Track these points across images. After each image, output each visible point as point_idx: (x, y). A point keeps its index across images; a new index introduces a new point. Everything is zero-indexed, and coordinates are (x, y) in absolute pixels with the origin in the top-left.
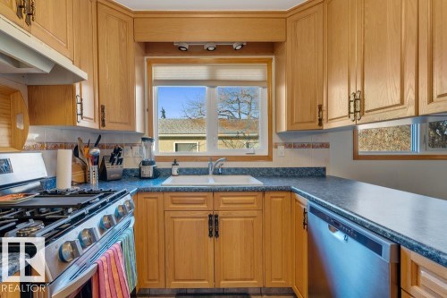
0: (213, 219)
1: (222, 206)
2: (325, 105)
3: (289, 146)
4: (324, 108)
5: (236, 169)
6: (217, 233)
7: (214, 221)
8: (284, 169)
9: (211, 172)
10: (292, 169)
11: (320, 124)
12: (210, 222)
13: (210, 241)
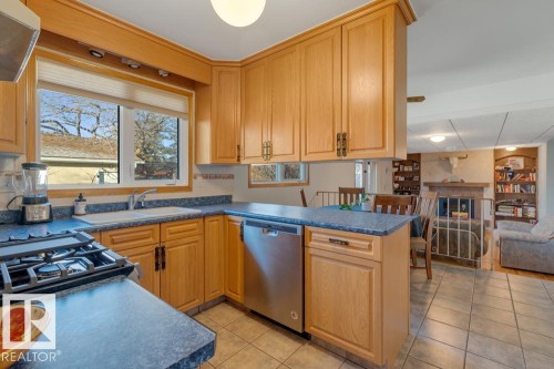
0: (160, 251)
1: (168, 236)
2: (242, 145)
3: (206, 177)
4: (242, 147)
5: (158, 201)
6: (164, 264)
7: (160, 254)
8: (203, 198)
9: (131, 207)
10: (208, 198)
11: (239, 160)
12: (157, 255)
13: (157, 274)
